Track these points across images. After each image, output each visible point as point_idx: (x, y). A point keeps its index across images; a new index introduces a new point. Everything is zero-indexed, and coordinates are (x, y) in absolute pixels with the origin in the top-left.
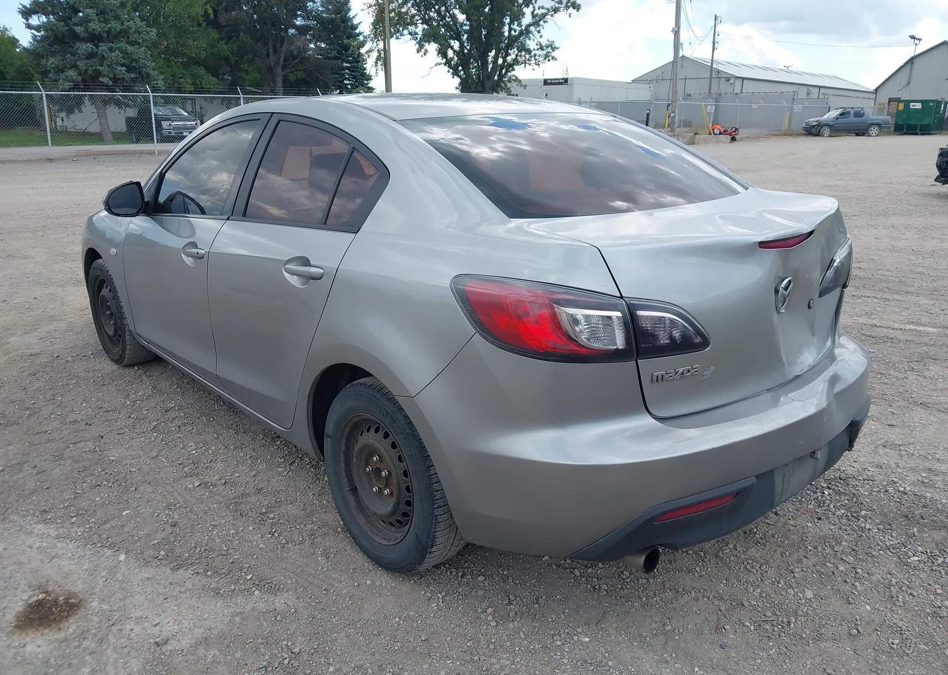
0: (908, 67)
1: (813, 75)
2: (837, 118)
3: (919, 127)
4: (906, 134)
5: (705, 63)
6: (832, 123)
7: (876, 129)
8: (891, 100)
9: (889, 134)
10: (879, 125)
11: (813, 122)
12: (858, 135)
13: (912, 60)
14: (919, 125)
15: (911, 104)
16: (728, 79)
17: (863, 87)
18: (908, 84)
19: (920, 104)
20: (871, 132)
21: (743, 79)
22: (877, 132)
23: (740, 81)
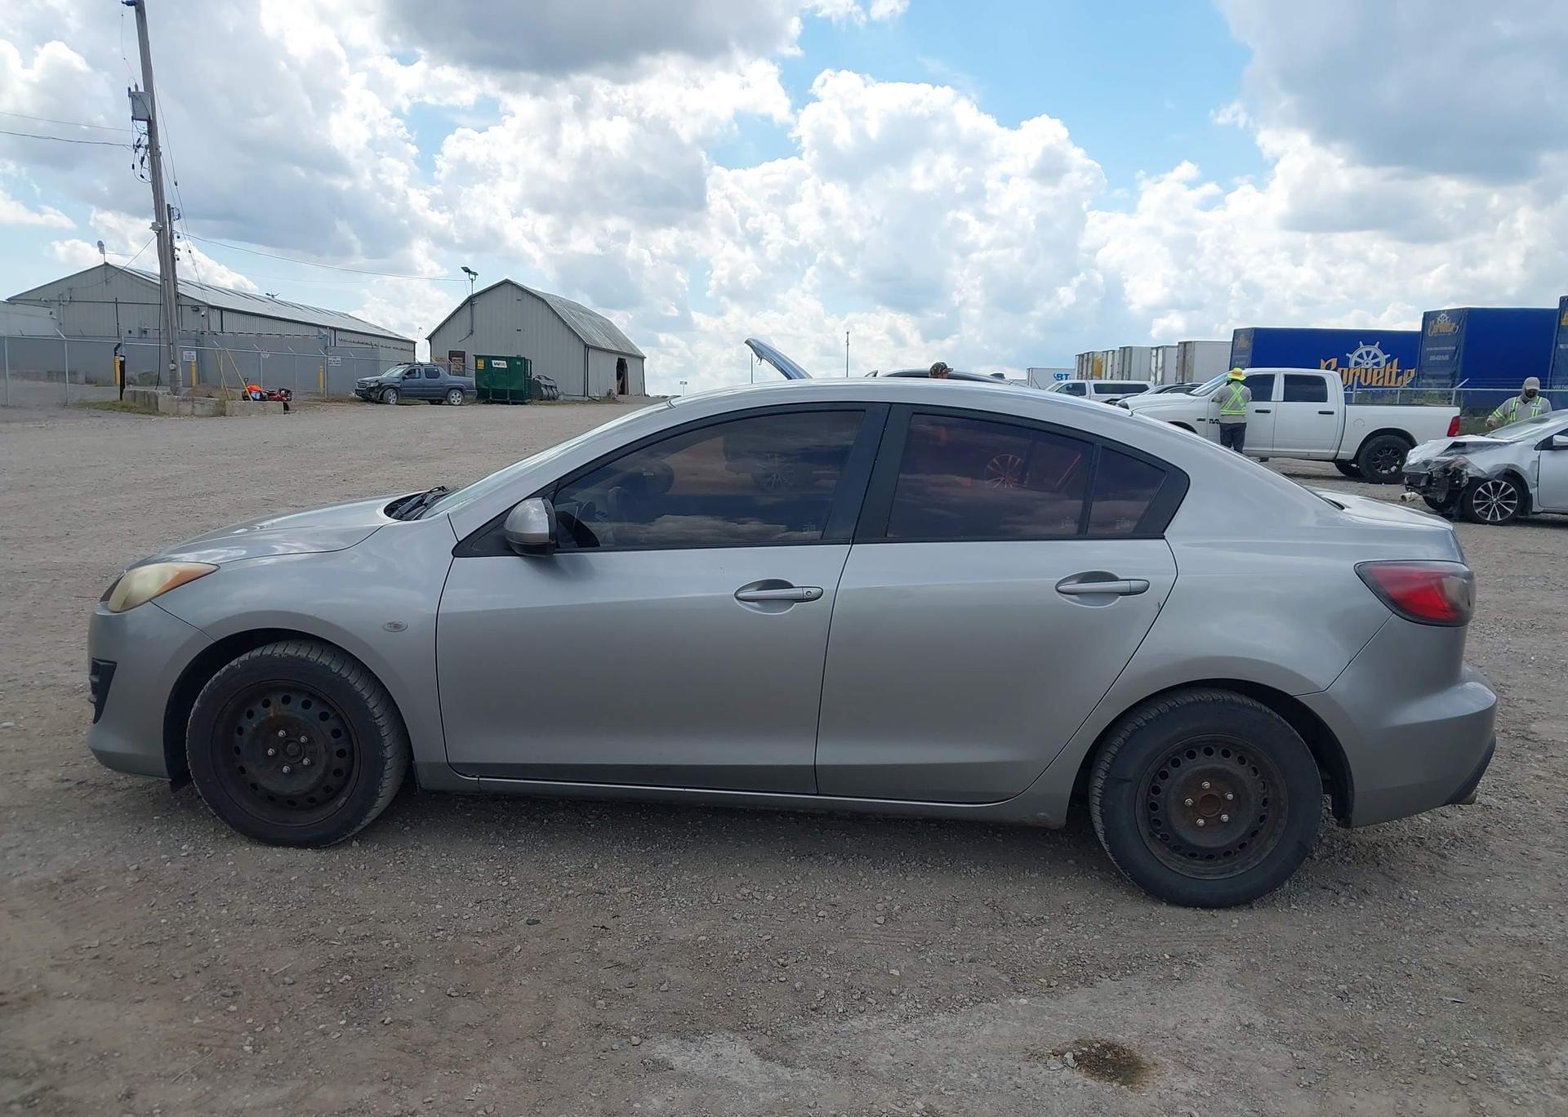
0: (468, 309)
1: (318, 311)
2: (404, 378)
3: (508, 395)
4: (493, 402)
5: (150, 279)
6: (398, 385)
7: (458, 395)
8: (452, 354)
9: (473, 403)
10: (460, 389)
11: (371, 382)
12: (432, 402)
13: (470, 301)
14: (508, 392)
15: (493, 361)
16: (196, 309)
17: (390, 332)
18: (472, 333)
19: (505, 362)
20: (453, 399)
21: (222, 310)
22: (460, 399)
23: (218, 313)
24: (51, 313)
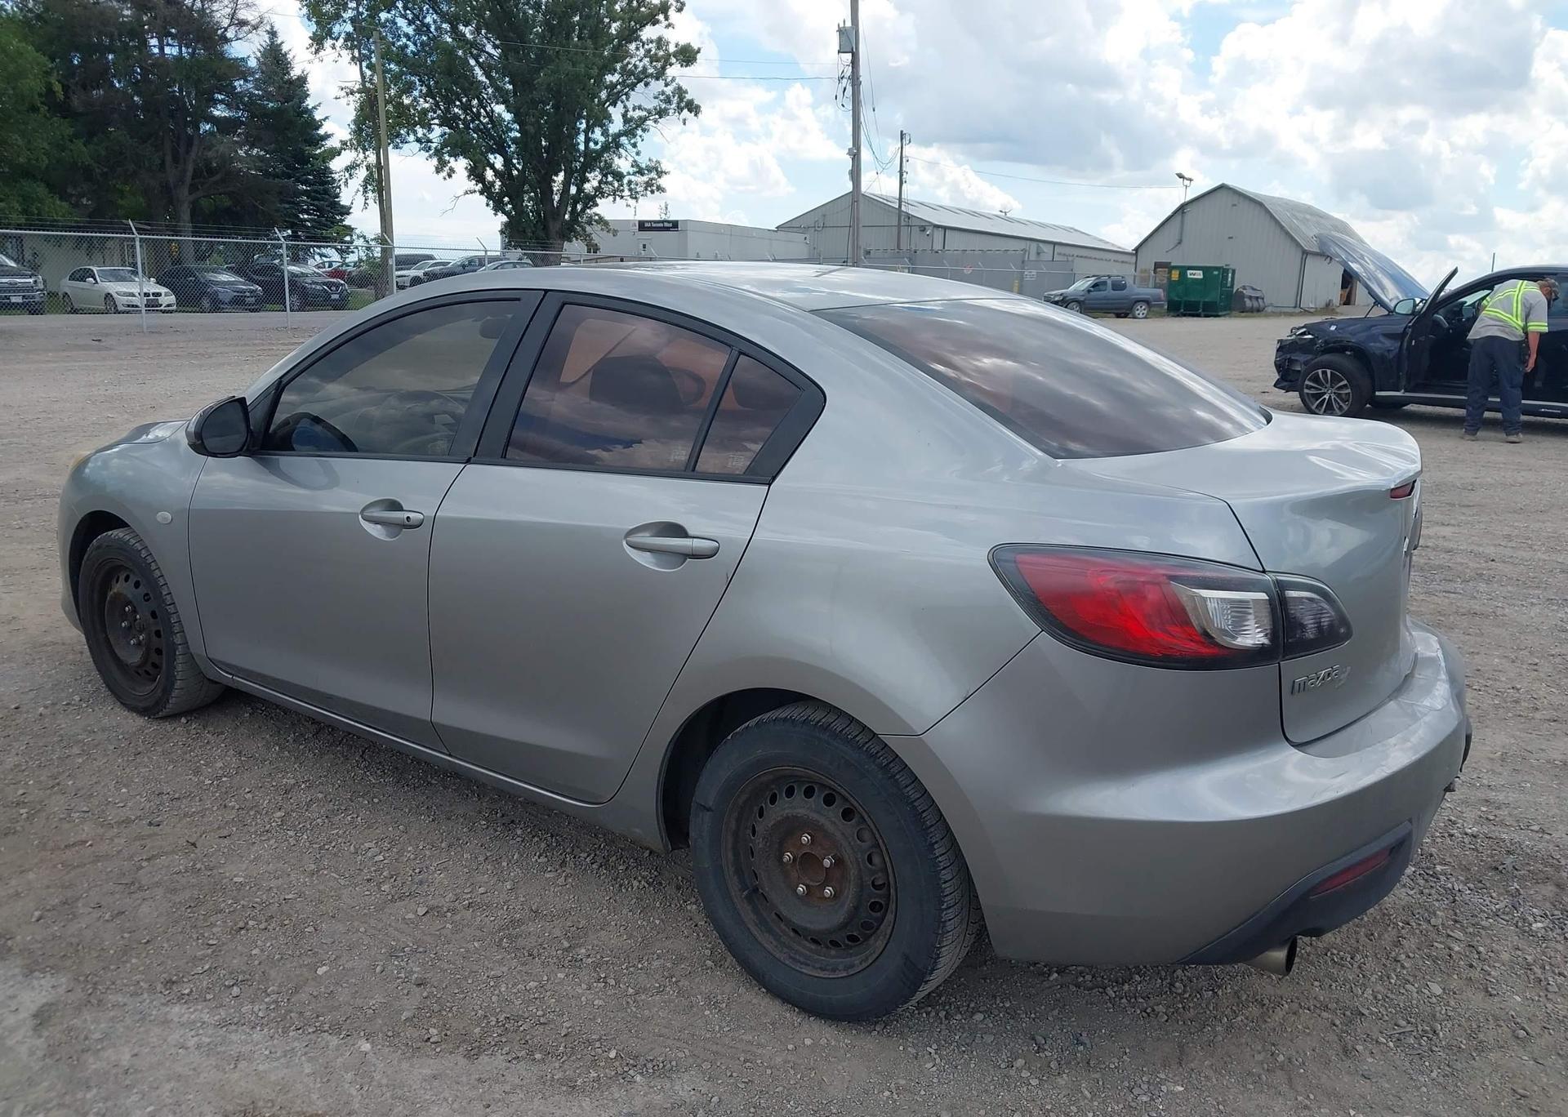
0: (1178, 217)
1: (1043, 226)
2: (1089, 291)
3: (1201, 306)
4: (1185, 315)
5: (889, 203)
6: (1082, 299)
7: (1144, 307)
8: (1158, 265)
9: (1161, 315)
10: (1147, 302)
11: (1056, 295)
12: (1118, 316)
13: (1182, 208)
14: (1201, 303)
15: (1189, 272)
16: (923, 229)
17: (1113, 245)
18: (1179, 243)
19: (1201, 272)
20: (1137, 312)
21: (945, 228)
22: (1145, 312)
23: (941, 231)
24: (805, 238)
